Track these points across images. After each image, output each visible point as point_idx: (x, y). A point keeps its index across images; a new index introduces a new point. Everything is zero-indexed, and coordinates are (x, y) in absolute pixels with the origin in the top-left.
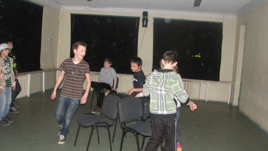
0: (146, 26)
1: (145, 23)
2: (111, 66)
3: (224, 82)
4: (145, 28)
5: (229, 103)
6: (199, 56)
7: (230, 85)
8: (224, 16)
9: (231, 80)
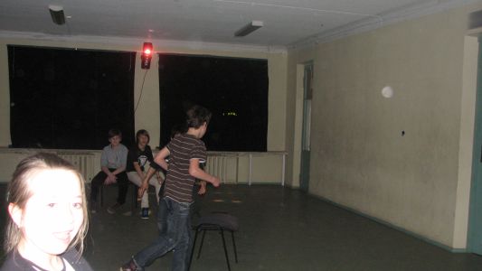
0: (148, 67)
1: (146, 61)
2: (121, 142)
3: (274, 152)
4: (145, 70)
5: (283, 184)
6: (234, 114)
7: (284, 156)
8: (269, 50)
9: (283, 148)
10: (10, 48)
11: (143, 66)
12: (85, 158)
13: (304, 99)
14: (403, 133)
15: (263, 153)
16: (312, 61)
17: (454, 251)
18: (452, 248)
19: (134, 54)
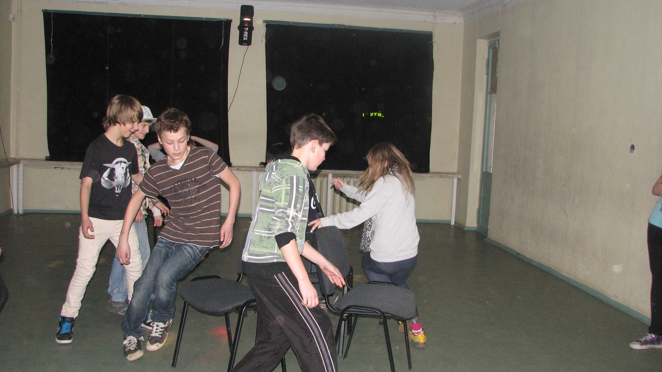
0: (248, 42)
1: (246, 34)
3: (440, 174)
4: (245, 47)
5: (453, 223)
6: (380, 115)
7: (455, 180)
8: (435, 17)
9: (454, 168)
10: (47, 15)
11: (242, 41)
13: (487, 93)
14: (633, 147)
15: (423, 175)
16: (498, 34)
19: (228, 23)
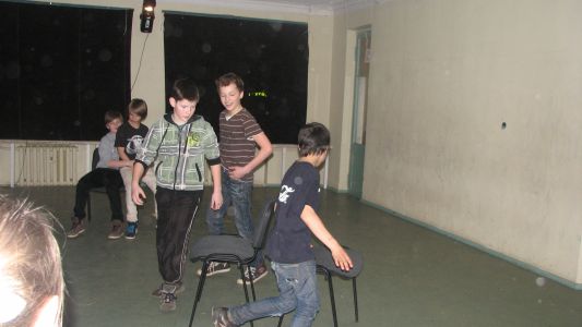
0: (150, 30)
1: (148, 22)
4: (145, 34)
5: (325, 187)
6: (263, 94)
8: (310, 10)
11: (143, 29)
12: (65, 152)
13: (356, 76)
14: (504, 125)
16: (369, 26)
17: (577, 288)
18: (575, 284)
19: (130, 12)
